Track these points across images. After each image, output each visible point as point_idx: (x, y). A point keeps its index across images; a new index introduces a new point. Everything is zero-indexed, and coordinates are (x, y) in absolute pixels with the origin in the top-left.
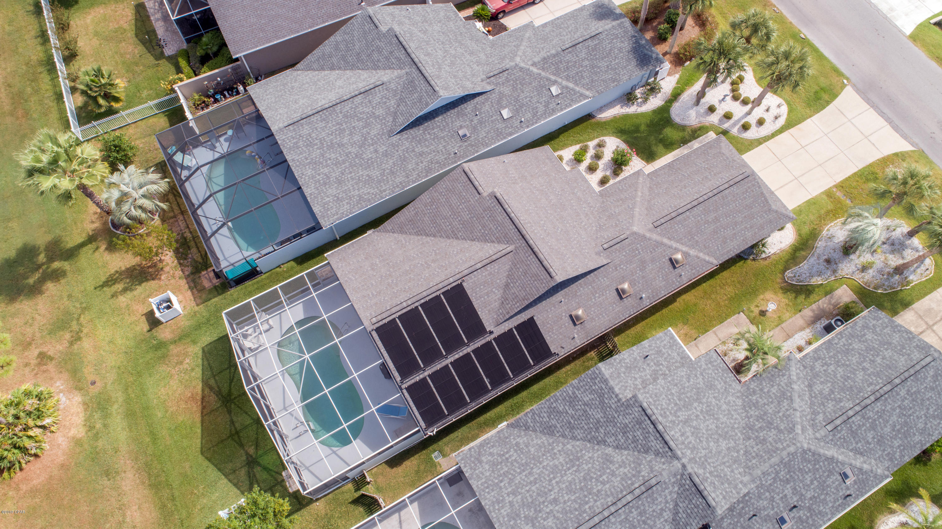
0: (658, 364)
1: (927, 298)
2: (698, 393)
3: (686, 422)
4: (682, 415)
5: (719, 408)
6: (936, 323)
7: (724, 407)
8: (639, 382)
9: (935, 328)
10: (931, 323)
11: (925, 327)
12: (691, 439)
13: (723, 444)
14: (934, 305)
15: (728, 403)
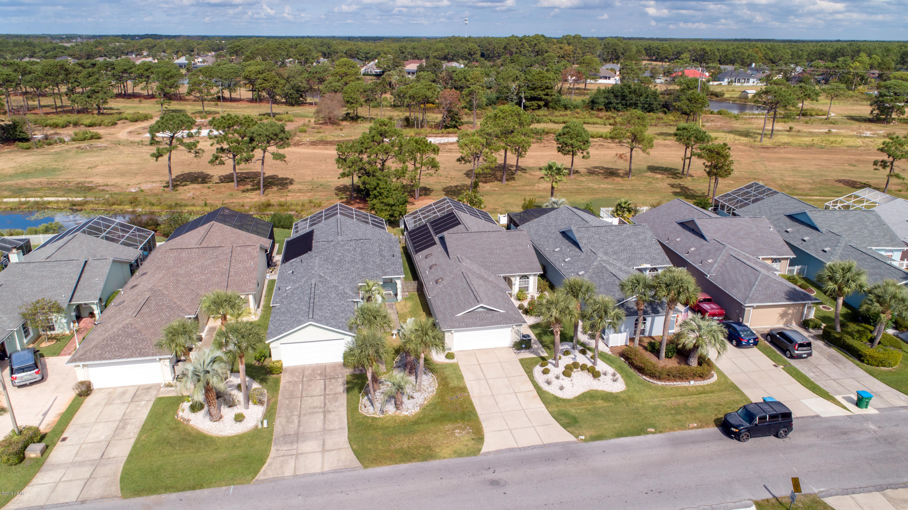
0: (388, 260)
1: (345, 404)
2: (364, 262)
3: (355, 250)
4: (358, 250)
5: (353, 267)
6: (325, 399)
7: (352, 269)
8: (383, 248)
9: (322, 397)
10: (327, 397)
11: (327, 393)
12: (347, 248)
13: (337, 259)
14: (337, 404)
15: (353, 272)
